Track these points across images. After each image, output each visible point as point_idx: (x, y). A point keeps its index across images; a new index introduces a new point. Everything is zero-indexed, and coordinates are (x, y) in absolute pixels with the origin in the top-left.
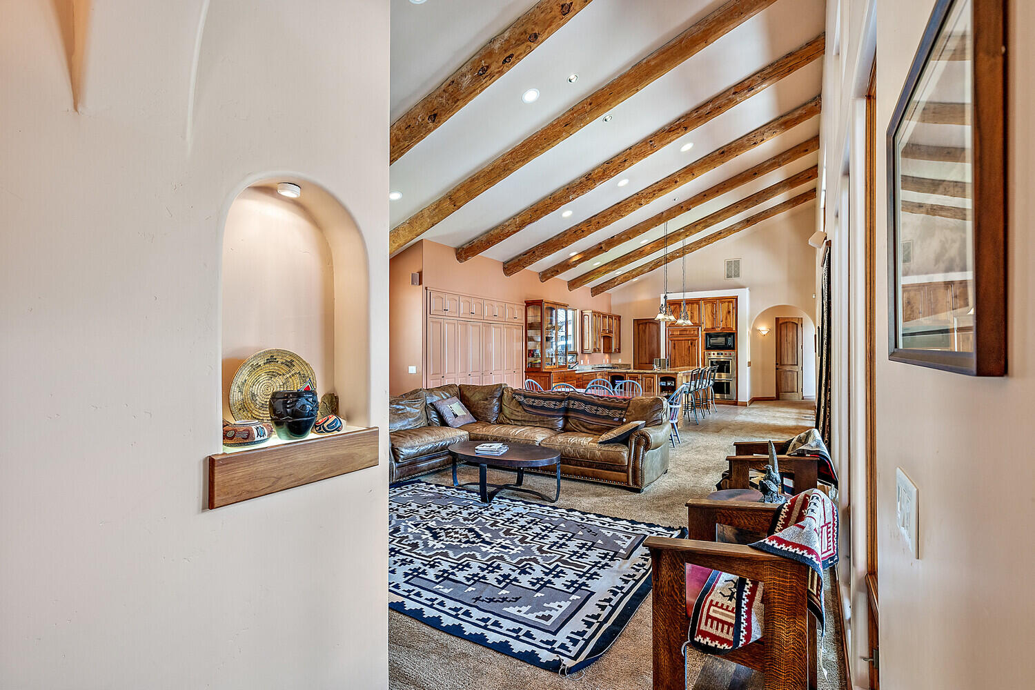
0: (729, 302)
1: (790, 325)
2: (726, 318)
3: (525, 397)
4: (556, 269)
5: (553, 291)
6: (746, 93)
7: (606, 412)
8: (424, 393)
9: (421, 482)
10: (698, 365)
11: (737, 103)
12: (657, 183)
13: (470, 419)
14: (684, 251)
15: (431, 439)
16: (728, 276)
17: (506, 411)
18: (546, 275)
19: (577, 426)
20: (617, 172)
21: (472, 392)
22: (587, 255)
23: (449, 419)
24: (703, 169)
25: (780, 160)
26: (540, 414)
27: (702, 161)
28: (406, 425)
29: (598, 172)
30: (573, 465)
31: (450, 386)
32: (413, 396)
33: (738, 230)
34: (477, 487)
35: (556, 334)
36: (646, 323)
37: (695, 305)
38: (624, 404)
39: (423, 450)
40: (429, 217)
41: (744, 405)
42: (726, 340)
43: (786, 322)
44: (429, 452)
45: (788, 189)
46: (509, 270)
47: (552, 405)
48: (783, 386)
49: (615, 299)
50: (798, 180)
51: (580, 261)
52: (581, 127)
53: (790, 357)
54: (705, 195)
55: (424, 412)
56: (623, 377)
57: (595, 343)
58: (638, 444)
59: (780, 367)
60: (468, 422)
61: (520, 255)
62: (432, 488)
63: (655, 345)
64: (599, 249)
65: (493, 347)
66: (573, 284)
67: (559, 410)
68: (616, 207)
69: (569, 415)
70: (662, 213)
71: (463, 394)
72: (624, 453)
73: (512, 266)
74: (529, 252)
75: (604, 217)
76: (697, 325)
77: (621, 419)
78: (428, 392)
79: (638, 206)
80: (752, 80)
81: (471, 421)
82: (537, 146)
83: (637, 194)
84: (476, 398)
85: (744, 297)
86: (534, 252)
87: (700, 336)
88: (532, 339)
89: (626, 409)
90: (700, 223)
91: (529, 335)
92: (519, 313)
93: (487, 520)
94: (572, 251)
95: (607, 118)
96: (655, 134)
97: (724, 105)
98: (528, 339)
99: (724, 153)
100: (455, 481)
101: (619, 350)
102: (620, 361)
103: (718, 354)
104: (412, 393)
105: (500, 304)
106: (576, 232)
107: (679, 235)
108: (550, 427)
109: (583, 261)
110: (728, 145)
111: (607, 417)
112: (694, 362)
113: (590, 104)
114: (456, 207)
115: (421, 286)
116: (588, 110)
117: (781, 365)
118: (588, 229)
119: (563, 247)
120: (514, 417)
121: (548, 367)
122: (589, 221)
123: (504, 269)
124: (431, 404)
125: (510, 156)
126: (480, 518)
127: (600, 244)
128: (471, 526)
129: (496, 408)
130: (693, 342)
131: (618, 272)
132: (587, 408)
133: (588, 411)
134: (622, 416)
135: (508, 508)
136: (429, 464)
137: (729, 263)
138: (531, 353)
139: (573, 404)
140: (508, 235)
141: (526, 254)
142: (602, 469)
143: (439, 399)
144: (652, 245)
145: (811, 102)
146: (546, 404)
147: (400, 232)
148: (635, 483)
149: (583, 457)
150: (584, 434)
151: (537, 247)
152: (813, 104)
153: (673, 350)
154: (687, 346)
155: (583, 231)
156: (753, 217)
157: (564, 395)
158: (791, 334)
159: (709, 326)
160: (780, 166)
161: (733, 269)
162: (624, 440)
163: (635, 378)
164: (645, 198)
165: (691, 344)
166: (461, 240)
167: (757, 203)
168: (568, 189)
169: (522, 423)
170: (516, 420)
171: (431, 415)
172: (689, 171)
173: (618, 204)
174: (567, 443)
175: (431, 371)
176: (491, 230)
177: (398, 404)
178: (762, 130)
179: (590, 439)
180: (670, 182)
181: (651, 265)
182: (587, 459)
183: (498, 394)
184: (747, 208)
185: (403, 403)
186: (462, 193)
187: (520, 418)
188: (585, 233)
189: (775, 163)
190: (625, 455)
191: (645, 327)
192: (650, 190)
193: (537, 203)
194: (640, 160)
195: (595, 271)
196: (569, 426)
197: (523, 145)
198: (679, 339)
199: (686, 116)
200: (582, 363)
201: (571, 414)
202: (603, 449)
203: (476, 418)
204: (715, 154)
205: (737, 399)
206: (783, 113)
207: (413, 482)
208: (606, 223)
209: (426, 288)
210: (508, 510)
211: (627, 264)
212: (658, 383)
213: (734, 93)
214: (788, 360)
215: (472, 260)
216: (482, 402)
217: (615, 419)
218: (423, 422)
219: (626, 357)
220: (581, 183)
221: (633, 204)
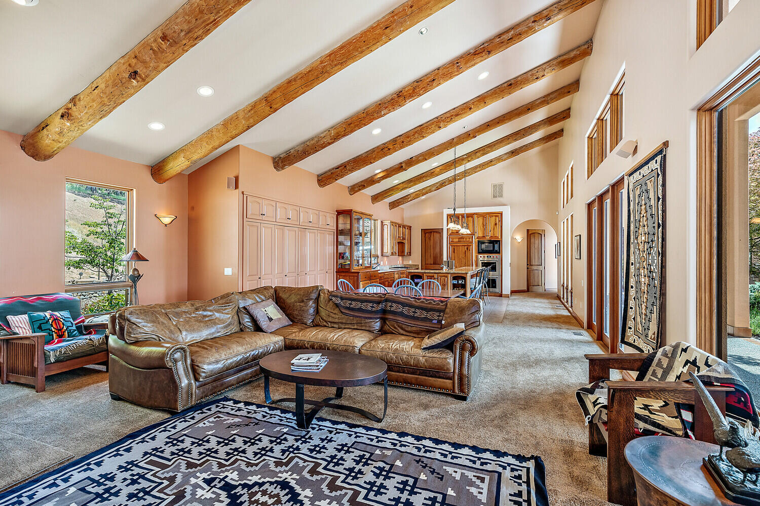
0: (496, 216)
1: (536, 235)
2: (494, 228)
3: (342, 299)
4: (363, 184)
5: (360, 202)
6: (544, 23)
7: (424, 314)
8: (237, 297)
9: (226, 399)
10: (472, 266)
11: (535, 31)
12: (454, 109)
13: (286, 321)
14: (465, 174)
15: (241, 349)
16: (494, 197)
17: (323, 313)
18: (355, 189)
19: (395, 328)
20: (426, 91)
21: (287, 295)
22: (390, 172)
23: (264, 324)
24: (493, 98)
25: (549, 98)
26: (357, 317)
27: (493, 91)
28: (213, 333)
29: (409, 90)
30: (395, 372)
31: (266, 288)
32: (224, 301)
33: (505, 160)
34: (293, 405)
35: (363, 240)
36: (431, 232)
37: (470, 218)
38: (442, 305)
39: (231, 363)
40: (244, 118)
41: (507, 296)
42: (494, 246)
43: (534, 233)
44: (238, 364)
45: (548, 126)
46: (322, 182)
47: (369, 306)
48: (531, 281)
49: (407, 212)
50: (555, 119)
51: (383, 178)
52: (401, 32)
53: (536, 260)
54: (488, 125)
55: (236, 317)
56: (421, 277)
57: (393, 248)
58: (463, 349)
59: (530, 267)
60: (283, 325)
61: (333, 169)
62: (239, 409)
63: (438, 250)
64: (400, 168)
65: (308, 251)
66: (376, 198)
67: (376, 312)
68: (418, 129)
69: (387, 317)
70: (453, 139)
71: (279, 297)
72: (449, 360)
73: (325, 179)
74: (341, 167)
75: (408, 137)
76: (473, 234)
77: (440, 322)
78: (241, 296)
79: (437, 128)
80: (550, 11)
81: (287, 324)
82: (355, 49)
83: (437, 118)
84: (291, 300)
85: (507, 212)
86: (345, 167)
87: (474, 242)
88: (342, 244)
89: (443, 311)
90: (480, 151)
91: (339, 240)
92: (331, 221)
93: (305, 461)
94: (377, 168)
95: (422, 30)
96: (461, 57)
97: (524, 32)
98: (338, 243)
99: (511, 85)
100: (267, 397)
101: (410, 254)
102: (410, 263)
103: (487, 257)
104: (223, 297)
105: (316, 212)
106: (383, 150)
107: (463, 160)
108: (367, 329)
109: (386, 178)
110: (514, 79)
111: (425, 319)
112: (469, 264)
113: (411, 7)
114: (272, 110)
115: (237, 190)
116: (409, 13)
117: (530, 265)
118: (394, 147)
119: (371, 163)
120: (331, 319)
121: (356, 267)
122: (394, 141)
123: (318, 180)
124: (244, 308)
125: (328, 58)
126: (296, 460)
127: (401, 163)
128: (284, 475)
129: (312, 311)
130: (468, 248)
131: (411, 190)
132: (405, 310)
133: (406, 312)
134: (441, 318)
135: (330, 436)
136: (238, 377)
137: (495, 186)
138: (341, 256)
139: (391, 306)
140: (323, 146)
141: (338, 168)
142: (426, 376)
143: (253, 302)
144: (440, 168)
145: (584, 45)
146: (363, 306)
147: (214, 133)
148: (462, 390)
149: (407, 363)
150: (403, 337)
151: (349, 162)
152: (586, 46)
153: (453, 254)
154: (464, 251)
155: (389, 149)
156: (516, 150)
157: (381, 297)
158: (537, 242)
159: (481, 235)
160: (548, 103)
161: (498, 191)
162: (448, 345)
163: (432, 277)
164: (443, 121)
165: (467, 249)
166: (279, 149)
167: (524, 136)
168: (380, 104)
169: (340, 326)
170: (334, 323)
171: (243, 319)
172: (482, 100)
173: (420, 126)
174: (389, 348)
175: (247, 272)
176: (307, 141)
177: (205, 310)
178: (544, 67)
179: (412, 343)
180: (466, 108)
181: (437, 185)
182: (411, 366)
183: (314, 296)
184: (516, 140)
185: (211, 308)
186: (278, 95)
187: (336, 320)
188: (391, 151)
189: (545, 101)
190: (451, 361)
191: (430, 235)
192: (448, 115)
193: (351, 117)
194: (447, 80)
195: (394, 188)
196: (386, 328)
197: (342, 47)
198: (458, 244)
199: (490, 41)
200: (382, 264)
201: (390, 317)
202: (428, 355)
203: (292, 321)
204: (503, 86)
205: (502, 292)
206: (563, 51)
207: (218, 401)
208: (410, 143)
209: (243, 193)
210: (330, 441)
211: (420, 182)
212: (450, 282)
213: (534, 22)
214: (535, 261)
215: (288, 169)
216: (298, 304)
217: (434, 321)
218: (235, 328)
219: (415, 259)
220: (392, 99)
221: (433, 126)
